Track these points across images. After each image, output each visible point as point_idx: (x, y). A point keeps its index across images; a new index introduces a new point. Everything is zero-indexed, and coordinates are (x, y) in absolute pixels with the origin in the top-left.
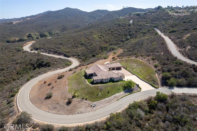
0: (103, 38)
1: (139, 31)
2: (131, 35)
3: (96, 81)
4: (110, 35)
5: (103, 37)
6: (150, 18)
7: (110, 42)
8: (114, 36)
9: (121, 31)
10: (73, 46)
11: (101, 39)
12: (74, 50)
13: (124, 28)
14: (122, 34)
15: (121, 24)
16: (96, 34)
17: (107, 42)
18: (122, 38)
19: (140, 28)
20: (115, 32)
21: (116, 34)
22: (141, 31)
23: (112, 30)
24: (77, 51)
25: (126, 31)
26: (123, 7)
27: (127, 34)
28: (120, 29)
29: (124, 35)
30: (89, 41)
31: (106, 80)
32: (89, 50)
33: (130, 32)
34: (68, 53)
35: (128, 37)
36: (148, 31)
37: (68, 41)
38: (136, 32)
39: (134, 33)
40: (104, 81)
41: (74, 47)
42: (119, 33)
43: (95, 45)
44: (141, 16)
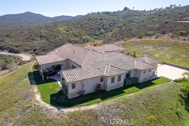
0: (71, 32)
1: (113, 25)
2: (106, 29)
3: (78, 88)
4: (80, 28)
5: (71, 30)
6: (120, 15)
7: (80, 36)
8: (85, 29)
9: (92, 25)
10: (28, 39)
11: (68, 32)
12: (29, 43)
13: (96, 22)
14: (95, 28)
15: (91, 18)
16: (61, 27)
17: (77, 36)
18: (95, 32)
19: (114, 23)
20: (86, 26)
21: (87, 27)
22: (116, 25)
23: (82, 24)
24: (33, 44)
25: (99, 25)
26: (88, 13)
27: (100, 27)
28: (91, 23)
29: (97, 29)
30: (52, 33)
31: (116, 79)
32: (52, 44)
33: (103, 25)
34: (17, 47)
35: (103, 30)
36: (124, 25)
37: (20, 33)
38: (110, 26)
39: (108, 27)
40: (110, 86)
41: (30, 40)
42: (91, 27)
43: (60, 37)
44: (110, 14)
